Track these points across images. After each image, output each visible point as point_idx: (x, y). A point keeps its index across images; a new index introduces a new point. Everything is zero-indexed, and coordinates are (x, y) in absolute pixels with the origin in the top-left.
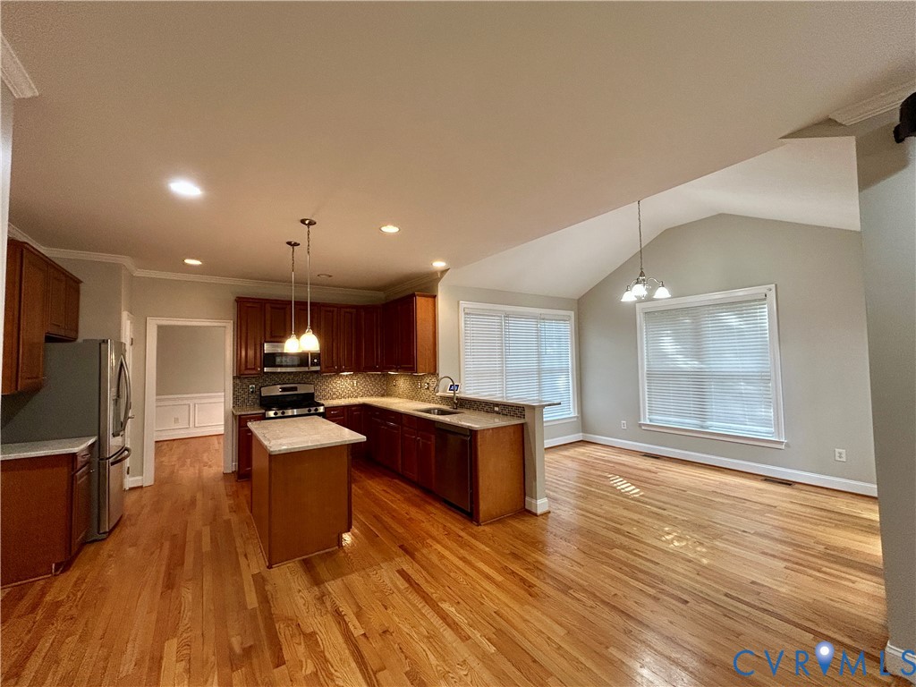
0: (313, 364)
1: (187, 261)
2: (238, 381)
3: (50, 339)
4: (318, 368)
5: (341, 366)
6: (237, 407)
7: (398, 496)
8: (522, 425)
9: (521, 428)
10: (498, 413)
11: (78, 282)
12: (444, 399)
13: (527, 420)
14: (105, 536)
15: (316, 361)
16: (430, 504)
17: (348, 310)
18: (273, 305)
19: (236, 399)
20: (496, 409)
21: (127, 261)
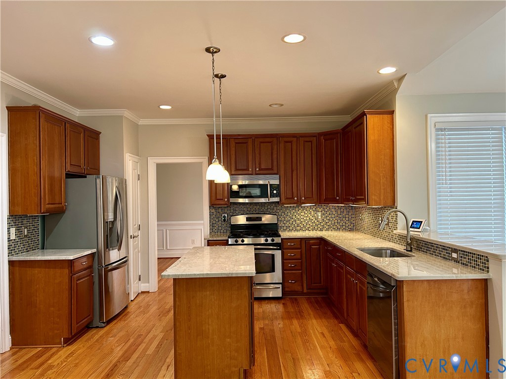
0: (273, 195)
1: (162, 107)
2: (213, 211)
3: (69, 176)
4: (276, 199)
5: (301, 198)
6: (213, 234)
7: (332, 343)
8: (485, 282)
9: (484, 285)
10: (456, 261)
11: (98, 134)
12: (402, 238)
13: (491, 275)
14: (103, 325)
15: (275, 192)
16: (362, 360)
17: (307, 139)
18: (237, 141)
19: (212, 226)
20: (454, 255)
21: (127, 113)
